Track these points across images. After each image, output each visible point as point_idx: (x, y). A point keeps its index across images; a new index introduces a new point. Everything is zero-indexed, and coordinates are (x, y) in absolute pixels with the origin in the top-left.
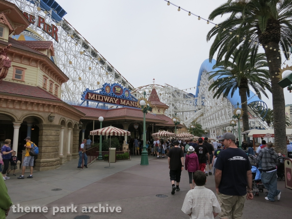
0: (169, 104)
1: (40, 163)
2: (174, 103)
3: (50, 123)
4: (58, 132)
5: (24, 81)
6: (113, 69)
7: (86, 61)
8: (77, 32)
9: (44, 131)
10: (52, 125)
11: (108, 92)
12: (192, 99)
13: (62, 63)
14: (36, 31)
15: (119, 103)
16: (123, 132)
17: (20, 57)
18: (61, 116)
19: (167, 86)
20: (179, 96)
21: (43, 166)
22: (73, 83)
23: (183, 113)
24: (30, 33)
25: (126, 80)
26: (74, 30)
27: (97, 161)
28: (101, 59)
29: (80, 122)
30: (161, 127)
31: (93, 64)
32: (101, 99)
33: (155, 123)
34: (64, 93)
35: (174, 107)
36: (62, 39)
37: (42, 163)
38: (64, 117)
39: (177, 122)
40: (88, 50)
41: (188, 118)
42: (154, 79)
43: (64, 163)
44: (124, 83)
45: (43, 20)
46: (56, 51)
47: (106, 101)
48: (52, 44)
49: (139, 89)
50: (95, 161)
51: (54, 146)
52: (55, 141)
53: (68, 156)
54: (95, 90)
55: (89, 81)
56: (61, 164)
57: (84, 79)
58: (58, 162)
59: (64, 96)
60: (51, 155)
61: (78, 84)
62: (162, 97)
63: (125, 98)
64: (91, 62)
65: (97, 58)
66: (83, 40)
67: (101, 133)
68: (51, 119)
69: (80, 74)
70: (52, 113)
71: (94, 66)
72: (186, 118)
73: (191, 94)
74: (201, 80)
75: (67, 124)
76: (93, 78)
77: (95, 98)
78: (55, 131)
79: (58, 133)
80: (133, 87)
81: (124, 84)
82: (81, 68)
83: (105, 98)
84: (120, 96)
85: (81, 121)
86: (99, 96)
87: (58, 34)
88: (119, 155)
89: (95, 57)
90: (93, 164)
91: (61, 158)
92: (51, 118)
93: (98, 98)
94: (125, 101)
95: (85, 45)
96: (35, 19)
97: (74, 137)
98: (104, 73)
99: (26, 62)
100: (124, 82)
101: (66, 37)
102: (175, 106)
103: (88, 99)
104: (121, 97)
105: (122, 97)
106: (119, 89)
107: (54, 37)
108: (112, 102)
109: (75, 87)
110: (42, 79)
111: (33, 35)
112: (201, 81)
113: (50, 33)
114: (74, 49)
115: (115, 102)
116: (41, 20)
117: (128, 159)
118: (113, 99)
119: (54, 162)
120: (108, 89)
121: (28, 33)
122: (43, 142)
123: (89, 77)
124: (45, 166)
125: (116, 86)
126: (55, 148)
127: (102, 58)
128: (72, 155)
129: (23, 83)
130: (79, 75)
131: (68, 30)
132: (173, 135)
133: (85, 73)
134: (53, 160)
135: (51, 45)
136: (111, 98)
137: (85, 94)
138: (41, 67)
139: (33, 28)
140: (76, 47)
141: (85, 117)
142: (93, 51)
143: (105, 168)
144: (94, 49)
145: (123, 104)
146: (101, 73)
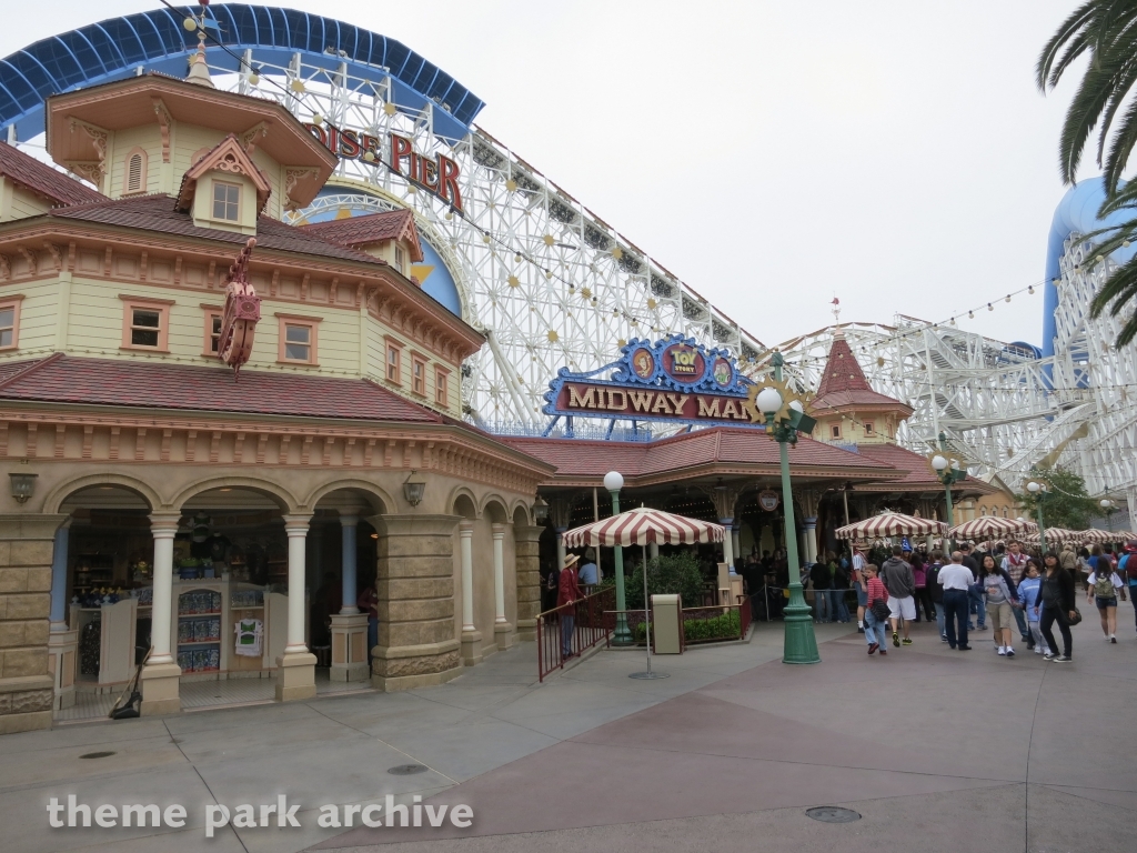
0: (921, 398)
1: (386, 659)
2: (947, 392)
3: (410, 511)
4: (445, 541)
5: (319, 363)
6: (673, 284)
7: (567, 267)
8: (528, 167)
9: (390, 539)
10: (419, 516)
11: (645, 374)
12: (1027, 364)
13: (485, 288)
14: (389, 188)
15: (693, 412)
16: (688, 530)
17: (297, 279)
18: (453, 482)
19: (905, 323)
20: (966, 359)
21: (395, 671)
22: (528, 355)
23: (989, 432)
24: (365, 197)
25: (728, 319)
26: (515, 160)
27: (611, 647)
28: (624, 253)
29: (537, 499)
30: (884, 499)
31: (598, 274)
32: (621, 404)
33: (849, 484)
34: (502, 395)
35: (945, 408)
36: (476, 203)
37: (393, 663)
38: (468, 485)
39: (952, 470)
40: (575, 225)
41: (1015, 450)
42: (836, 301)
43: (482, 660)
44: (722, 332)
45: (407, 143)
46: (461, 246)
47: (638, 408)
48: (410, 219)
49: (786, 349)
50: (598, 651)
51: (433, 595)
52: (434, 577)
53: (499, 633)
54: (593, 373)
55: (587, 342)
56: (469, 663)
57: (569, 336)
58: (454, 654)
59: (501, 407)
60: (422, 631)
61: (549, 357)
62: (889, 372)
63: (717, 390)
64: (588, 269)
65: (607, 252)
66: (550, 193)
67: (602, 536)
68: (412, 493)
69: (552, 319)
70: (414, 472)
71: (600, 281)
72: (1010, 453)
73: (1021, 348)
74: (1064, 277)
75: (480, 509)
76: (601, 327)
77: (597, 401)
78: (430, 539)
79: (443, 548)
80: (760, 343)
81: (723, 335)
82: (553, 295)
83: (637, 396)
84: (694, 386)
85: (544, 493)
86: (611, 393)
87: (460, 186)
88: (697, 625)
89: (602, 247)
90: (590, 660)
91: (467, 642)
92: (415, 490)
93: (607, 402)
94: (716, 403)
95: (562, 210)
96: (378, 148)
97: (517, 557)
98: (641, 303)
99: (318, 294)
100: (722, 328)
101: (490, 190)
102: (951, 406)
103: (568, 407)
104: (699, 387)
105: (704, 387)
106: (690, 359)
107: (449, 197)
108: (662, 410)
109: (540, 370)
110: (382, 349)
111: (376, 203)
112: (1062, 285)
113: (434, 187)
114: (522, 231)
115: (678, 411)
116: (401, 146)
117: (737, 639)
118: (668, 400)
119: (434, 658)
120: (643, 364)
121: (362, 199)
122: (390, 581)
123: (586, 326)
124: (402, 673)
125: (676, 347)
126: (438, 604)
127: (628, 247)
128: (518, 628)
129: (313, 373)
130: (548, 326)
131: (495, 164)
132: (930, 528)
133: (570, 315)
134: (433, 649)
135: (407, 223)
136: (661, 397)
137: (554, 389)
138: (374, 306)
139: (377, 179)
140: (527, 220)
141: (556, 479)
142: (591, 228)
143: (634, 676)
144: (592, 219)
145: (710, 415)
146: (630, 304)
